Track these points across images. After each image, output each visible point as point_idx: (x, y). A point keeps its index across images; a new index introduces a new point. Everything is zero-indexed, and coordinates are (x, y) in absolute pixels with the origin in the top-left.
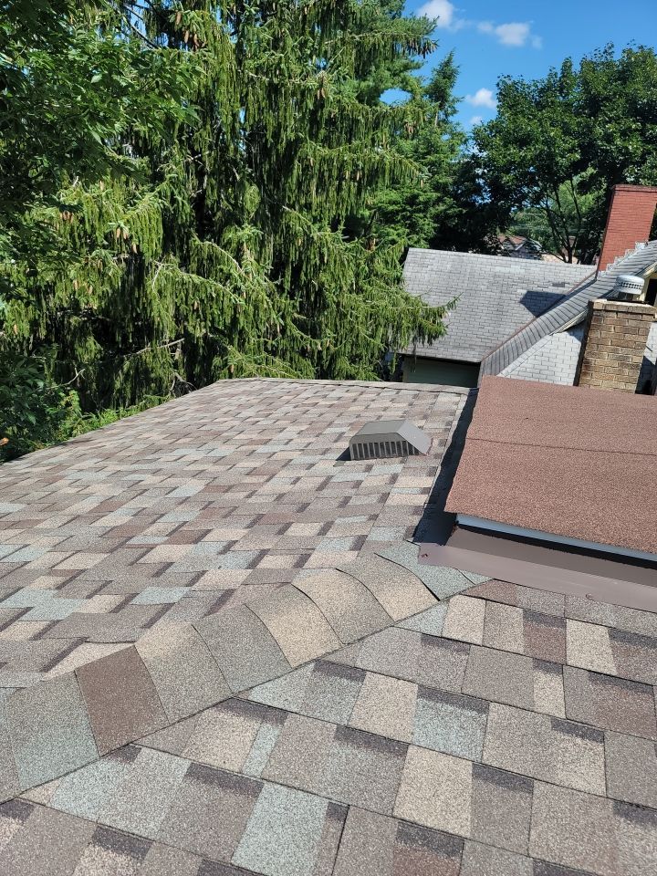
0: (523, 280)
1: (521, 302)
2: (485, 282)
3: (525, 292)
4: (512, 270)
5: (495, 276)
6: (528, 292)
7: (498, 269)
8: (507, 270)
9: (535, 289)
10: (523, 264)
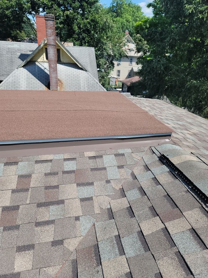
0: (19, 50)
1: (19, 58)
2: (5, 51)
3: (20, 54)
4: (15, 47)
5: (9, 49)
6: (21, 54)
7: (9, 46)
8: (13, 46)
9: (24, 53)
10: (18, 44)
